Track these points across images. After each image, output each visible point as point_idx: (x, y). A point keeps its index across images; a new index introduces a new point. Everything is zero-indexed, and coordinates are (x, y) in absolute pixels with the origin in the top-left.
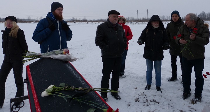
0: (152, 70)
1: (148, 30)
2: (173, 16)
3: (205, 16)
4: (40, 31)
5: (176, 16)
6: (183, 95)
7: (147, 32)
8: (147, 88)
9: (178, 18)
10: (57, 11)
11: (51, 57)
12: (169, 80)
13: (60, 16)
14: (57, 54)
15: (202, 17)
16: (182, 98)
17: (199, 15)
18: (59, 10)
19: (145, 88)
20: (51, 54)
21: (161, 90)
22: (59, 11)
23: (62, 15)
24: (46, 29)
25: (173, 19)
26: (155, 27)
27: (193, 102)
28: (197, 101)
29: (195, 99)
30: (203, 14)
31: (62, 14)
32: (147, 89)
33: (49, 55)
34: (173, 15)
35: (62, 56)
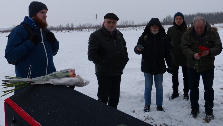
0: (152, 87)
1: (146, 36)
2: (177, 19)
3: (170, 20)
4: (17, 45)
5: (180, 19)
6: (191, 112)
7: (145, 39)
8: (146, 109)
9: (183, 21)
10: (39, 15)
11: (50, 82)
12: (171, 97)
13: (44, 22)
14: (60, 78)
15: (168, 21)
16: (192, 117)
17: (164, 19)
18: (43, 13)
19: (144, 110)
20: (50, 79)
21: (164, 110)
22: (43, 15)
23: (46, 21)
24: (27, 41)
25: (176, 22)
26: (153, 32)
27: (207, 121)
28: (211, 118)
29: (209, 117)
30: (169, 18)
31: (46, 19)
32: (147, 111)
33: (48, 79)
34: (177, 17)
35: (71, 80)
